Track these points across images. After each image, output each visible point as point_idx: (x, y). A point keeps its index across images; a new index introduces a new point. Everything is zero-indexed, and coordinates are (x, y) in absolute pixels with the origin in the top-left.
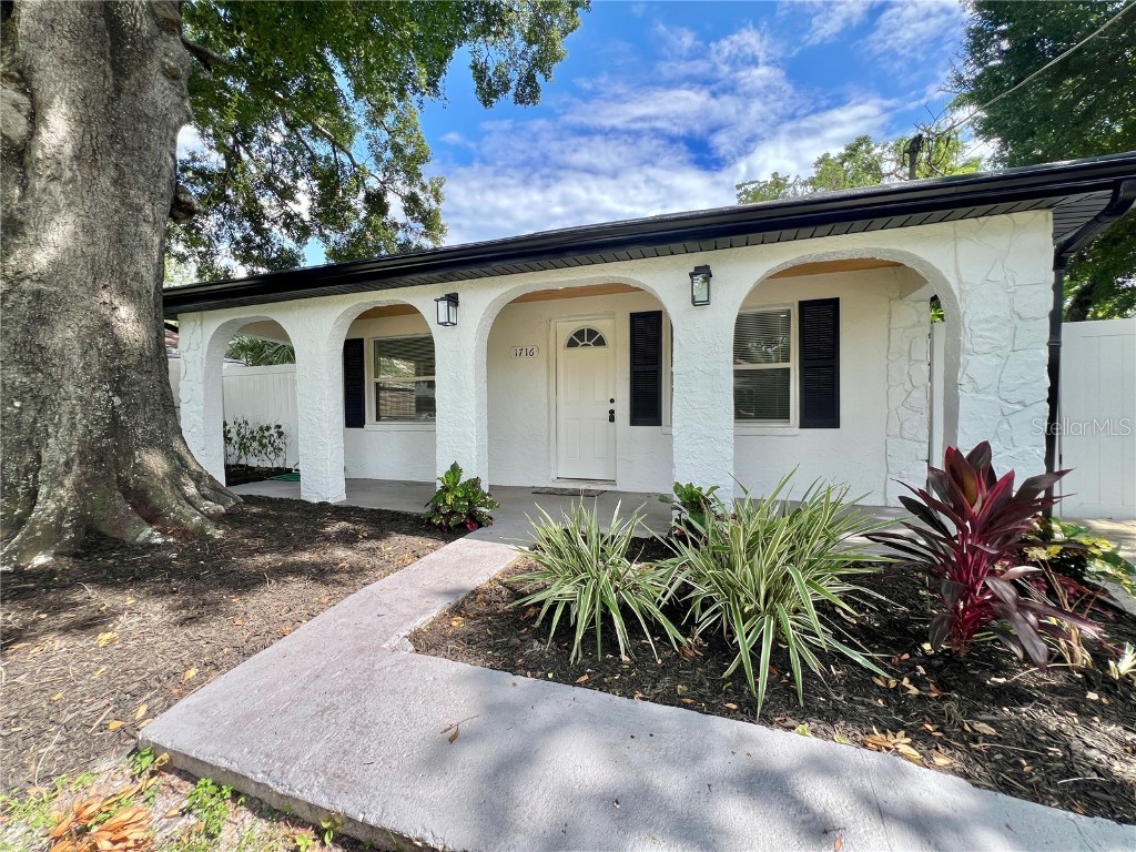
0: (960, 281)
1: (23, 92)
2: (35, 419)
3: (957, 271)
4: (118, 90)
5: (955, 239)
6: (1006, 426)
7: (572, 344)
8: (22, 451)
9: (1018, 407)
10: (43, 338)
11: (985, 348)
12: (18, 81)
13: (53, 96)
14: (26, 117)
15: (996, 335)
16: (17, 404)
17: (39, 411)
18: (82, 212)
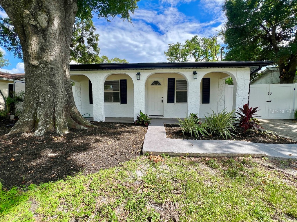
0: (237, 78)
1: (47, 15)
2: (54, 100)
3: (237, 76)
4: (66, 16)
5: (237, 71)
6: (243, 102)
7: (153, 84)
8: (51, 108)
9: (244, 99)
10: (54, 79)
11: (240, 89)
12: (47, 13)
13: (55, 17)
14: (47, 22)
15: (242, 87)
16: (49, 96)
17: (54, 98)
18: (60, 48)
